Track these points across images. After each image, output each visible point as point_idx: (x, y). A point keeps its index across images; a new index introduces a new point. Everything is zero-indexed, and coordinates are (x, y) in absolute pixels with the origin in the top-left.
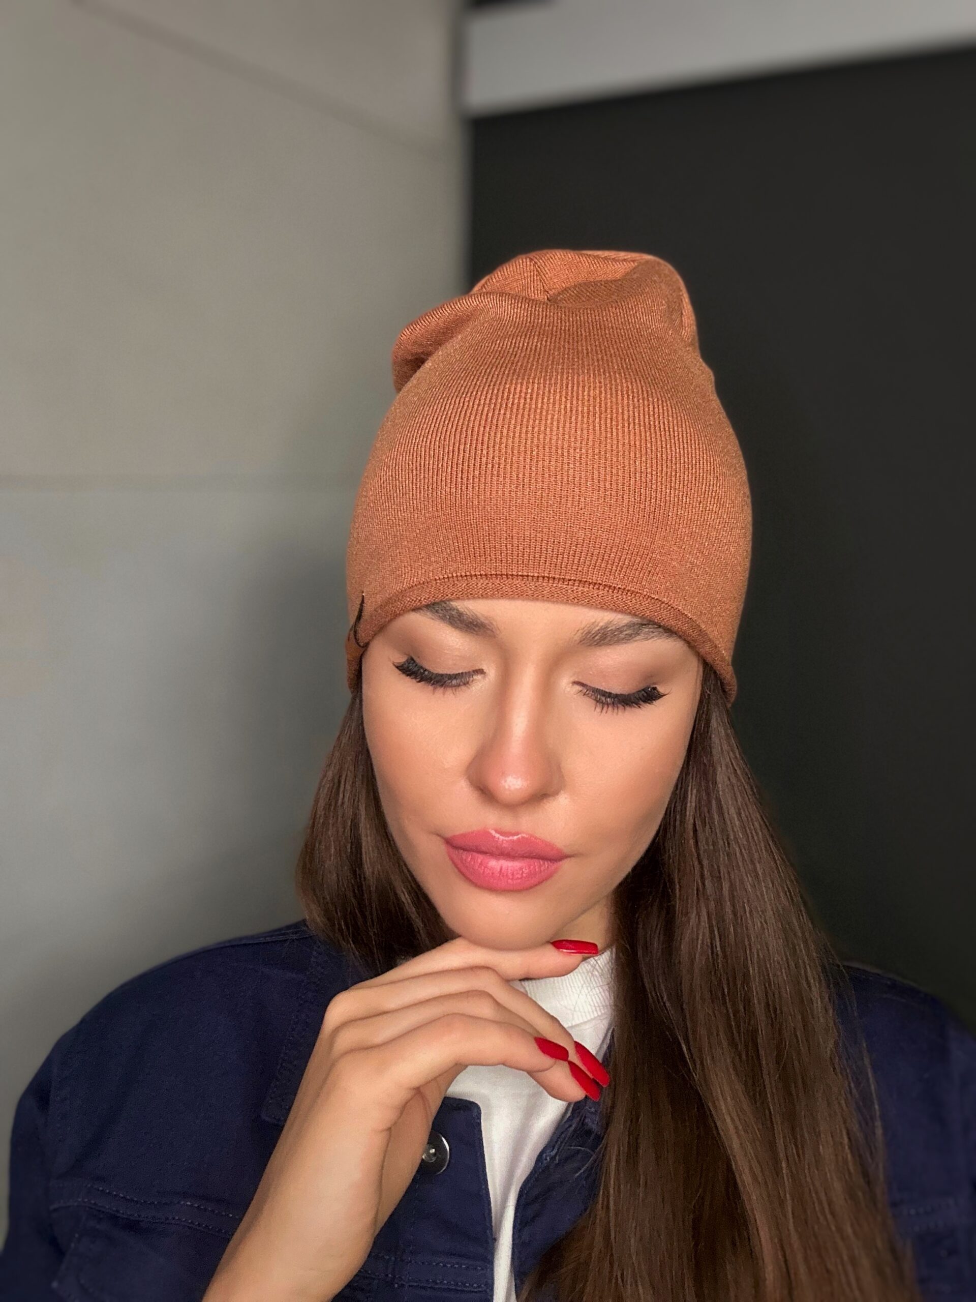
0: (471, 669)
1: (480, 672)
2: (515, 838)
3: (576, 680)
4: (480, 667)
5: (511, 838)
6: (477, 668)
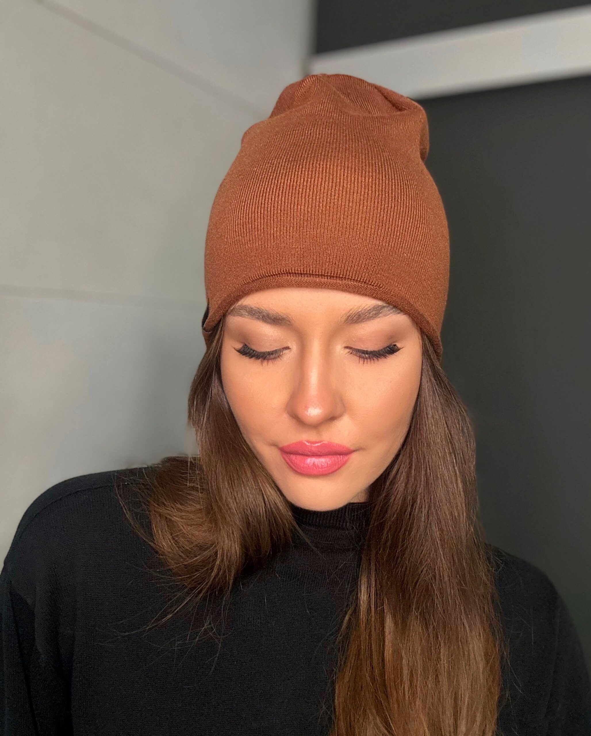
1: (288, 348)
2: (319, 444)
3: (346, 345)
4: (287, 346)
5: (317, 445)
6: (285, 346)
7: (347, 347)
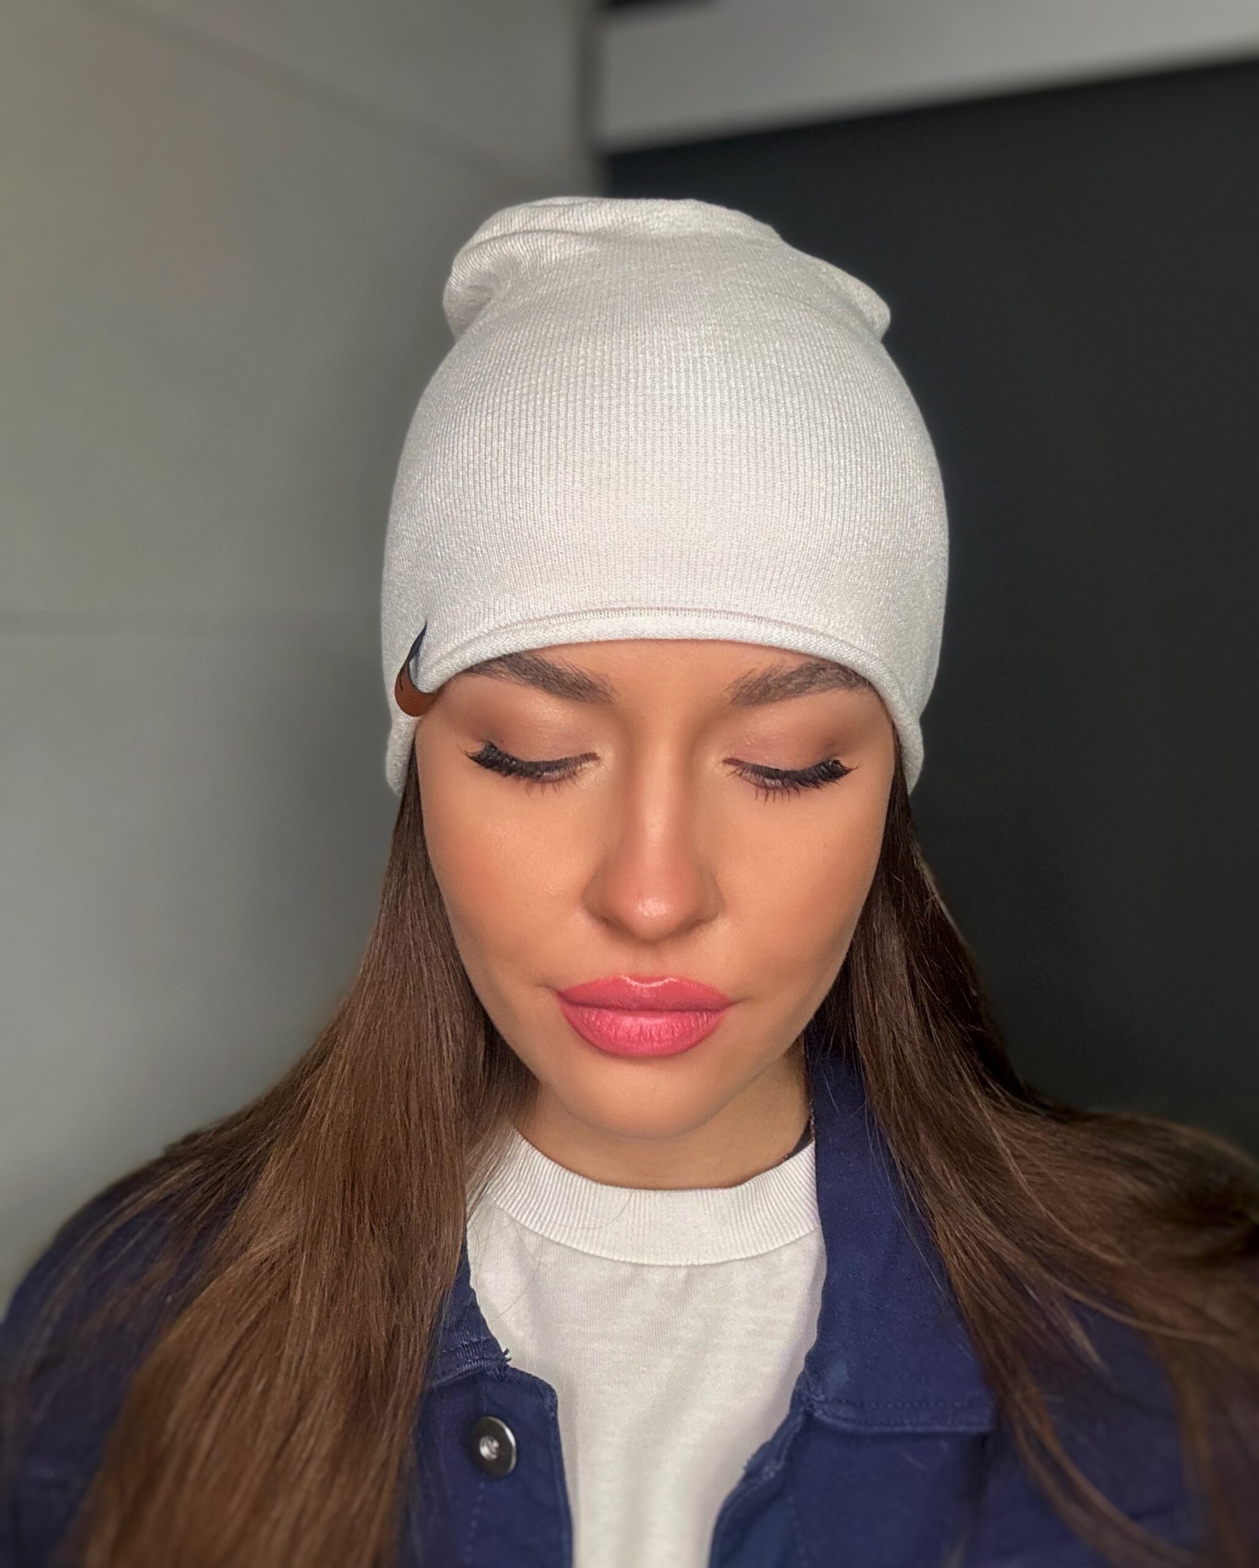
0: (577, 754)
2: (660, 984)
3: (729, 756)
6: (587, 752)
7: (729, 761)
